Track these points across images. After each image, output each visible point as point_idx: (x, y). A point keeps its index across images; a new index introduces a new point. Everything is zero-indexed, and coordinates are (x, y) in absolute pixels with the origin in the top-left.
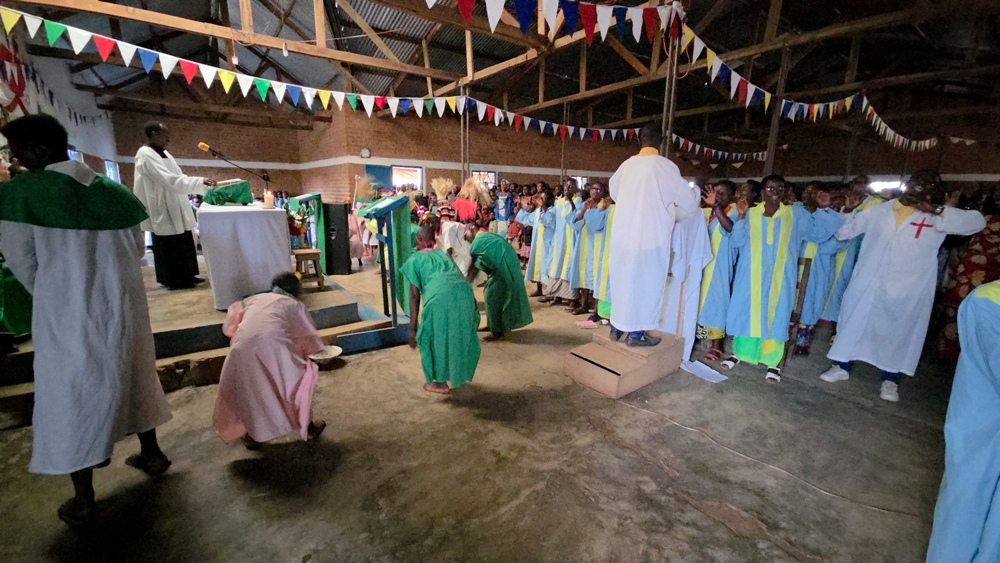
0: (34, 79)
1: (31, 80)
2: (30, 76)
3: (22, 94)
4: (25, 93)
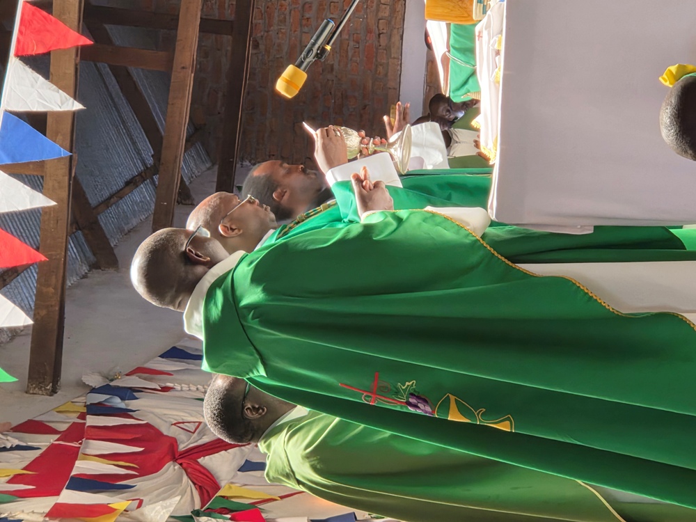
0: (129, 393)
1: (132, 404)
2: (117, 402)
3: (173, 442)
4: (167, 430)
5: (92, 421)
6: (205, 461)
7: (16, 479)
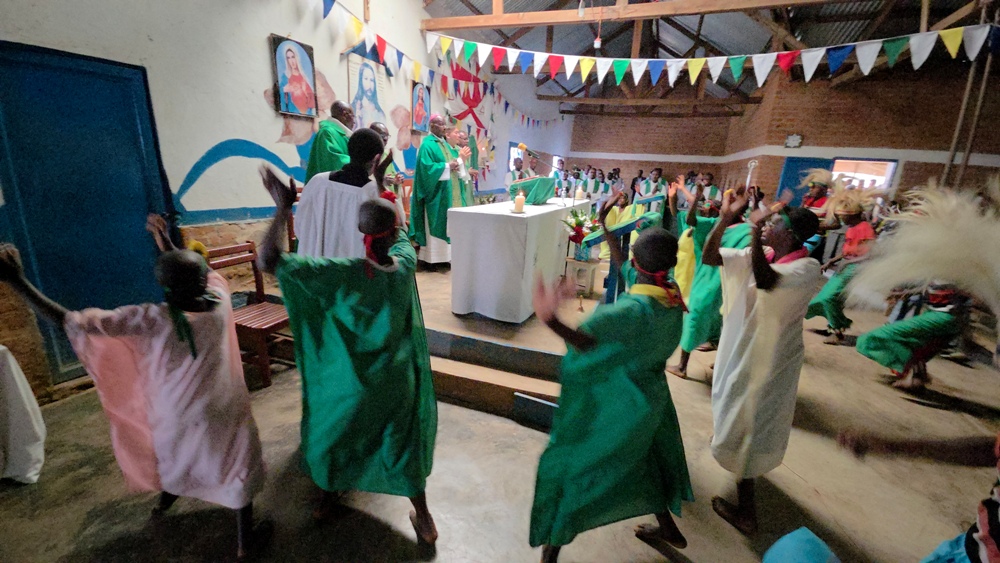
1: (488, 95)
2: (488, 91)
3: (476, 106)
4: (480, 105)
5: (481, 85)
6: (470, 115)
7: (457, 65)
